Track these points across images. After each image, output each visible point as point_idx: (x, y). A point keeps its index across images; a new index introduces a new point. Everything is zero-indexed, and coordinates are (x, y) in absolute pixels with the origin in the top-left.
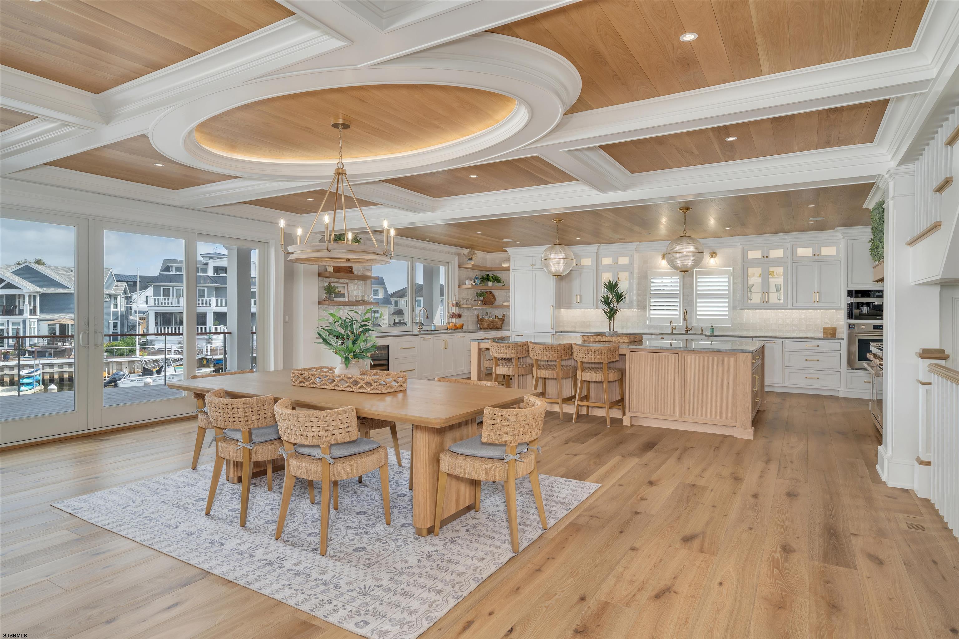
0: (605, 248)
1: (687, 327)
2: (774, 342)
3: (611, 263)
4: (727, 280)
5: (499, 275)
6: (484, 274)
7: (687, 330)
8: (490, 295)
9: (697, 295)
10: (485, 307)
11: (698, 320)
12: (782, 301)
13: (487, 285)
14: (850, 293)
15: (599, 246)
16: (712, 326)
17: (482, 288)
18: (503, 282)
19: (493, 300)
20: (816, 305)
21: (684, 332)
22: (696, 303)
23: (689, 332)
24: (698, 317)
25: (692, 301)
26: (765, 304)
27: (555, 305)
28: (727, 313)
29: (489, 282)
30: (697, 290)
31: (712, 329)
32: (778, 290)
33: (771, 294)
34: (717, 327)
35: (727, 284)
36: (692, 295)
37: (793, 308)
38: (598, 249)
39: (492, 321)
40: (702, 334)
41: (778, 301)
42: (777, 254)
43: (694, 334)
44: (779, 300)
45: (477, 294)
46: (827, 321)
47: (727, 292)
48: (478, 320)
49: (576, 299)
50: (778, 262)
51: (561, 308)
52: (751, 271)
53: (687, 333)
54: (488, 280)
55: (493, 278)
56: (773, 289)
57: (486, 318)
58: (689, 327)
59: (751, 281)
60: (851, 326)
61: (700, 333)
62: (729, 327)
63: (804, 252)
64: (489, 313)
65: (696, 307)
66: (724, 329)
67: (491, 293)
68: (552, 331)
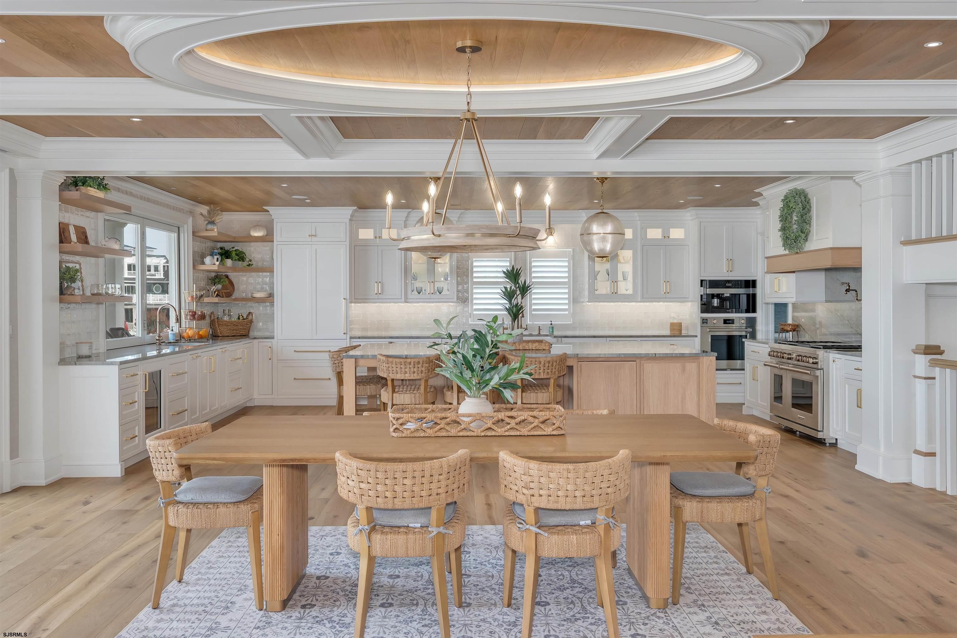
0: (415, 215)
4: (566, 264)
8: (227, 281)
11: (533, 317)
12: (630, 292)
13: (225, 264)
16: (551, 324)
19: (231, 289)
20: (666, 296)
22: (531, 294)
24: (533, 312)
26: (614, 296)
27: (348, 298)
28: (567, 307)
29: (228, 261)
30: (531, 277)
31: (552, 327)
32: (625, 278)
33: (619, 283)
34: (557, 325)
35: (566, 269)
37: (643, 300)
39: (235, 324)
40: (540, 334)
41: (626, 292)
43: (531, 335)
44: (627, 290)
45: (209, 279)
47: (567, 280)
49: (376, 288)
56: (620, 277)
58: (524, 326)
59: (597, 268)
60: (704, 321)
61: (537, 333)
62: (570, 325)
64: (227, 311)
65: (531, 299)
66: (563, 327)
67: (227, 277)
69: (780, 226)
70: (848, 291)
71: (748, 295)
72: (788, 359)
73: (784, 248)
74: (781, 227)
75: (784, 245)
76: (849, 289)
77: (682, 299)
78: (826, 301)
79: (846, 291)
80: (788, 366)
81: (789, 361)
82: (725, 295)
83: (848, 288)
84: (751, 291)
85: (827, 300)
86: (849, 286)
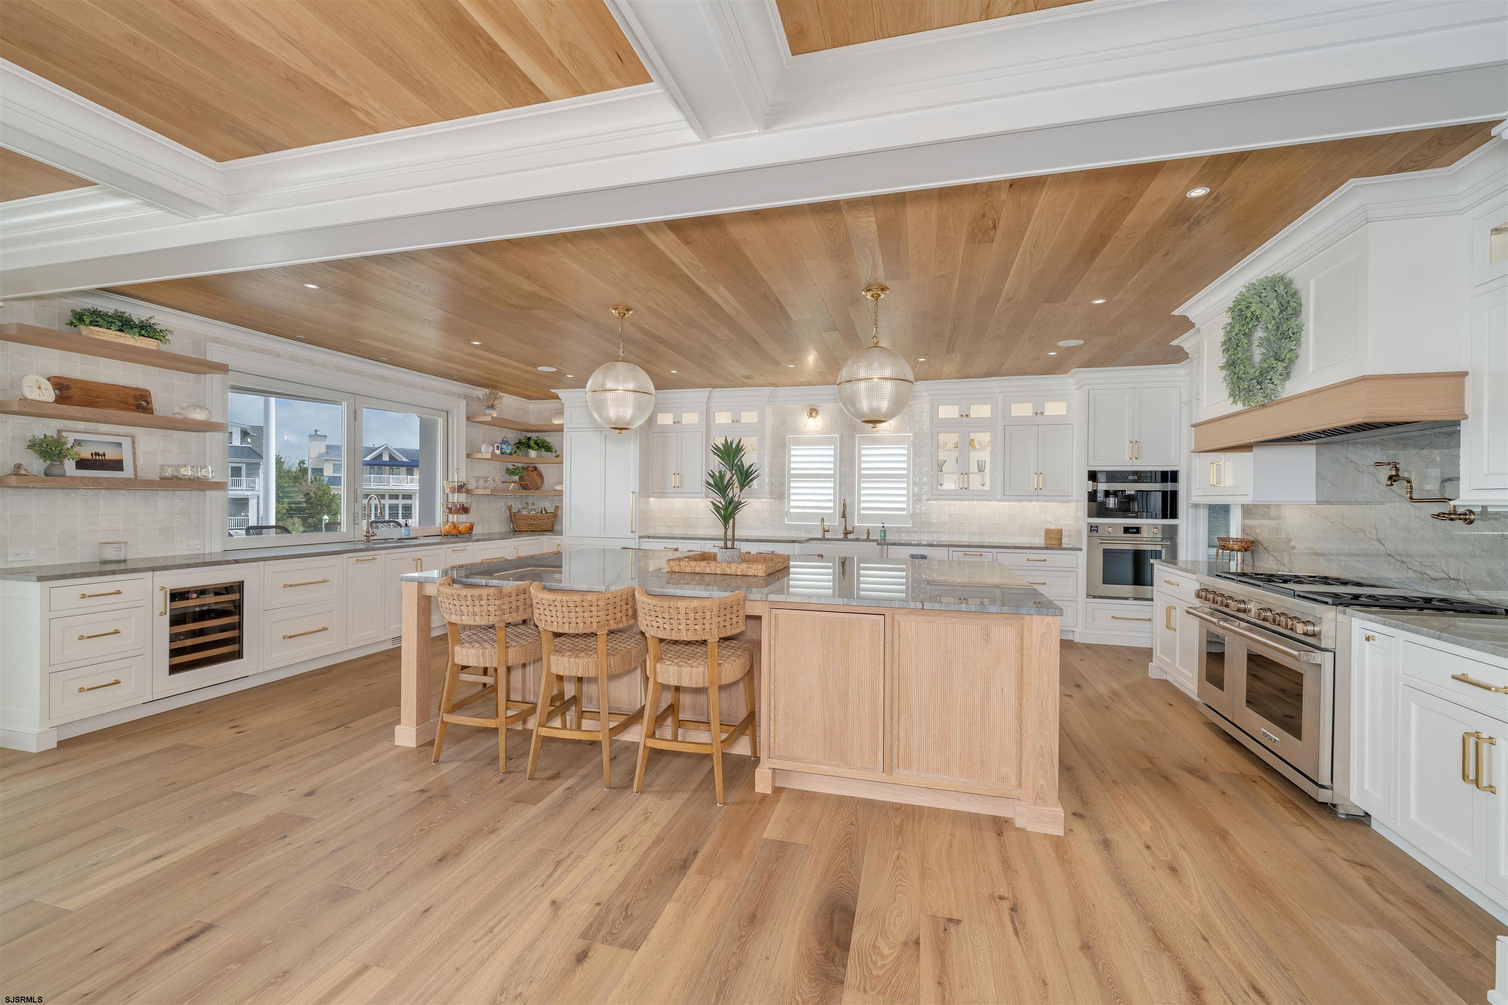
0: (721, 395)
1: (846, 527)
2: (981, 555)
3: (730, 421)
4: (905, 452)
5: (549, 438)
6: (522, 436)
7: (847, 534)
8: (535, 473)
9: (862, 476)
10: (525, 493)
11: (863, 518)
12: (987, 487)
13: (527, 455)
14: (1093, 476)
15: (711, 391)
16: (883, 527)
17: (519, 461)
18: (556, 451)
19: (539, 481)
20: (1039, 494)
21: (841, 536)
22: (860, 489)
23: (849, 536)
24: (862, 512)
25: (853, 486)
26: (964, 492)
27: (637, 491)
28: (904, 506)
29: (530, 450)
30: (860, 469)
31: (884, 531)
32: (981, 470)
33: (971, 476)
34: (890, 528)
35: (905, 459)
36: (854, 476)
37: (1005, 497)
38: (709, 398)
39: (534, 518)
40: (868, 540)
41: (981, 488)
42: (981, 411)
43: (857, 540)
44: (983, 485)
45: (508, 470)
46: (1049, 518)
47: (905, 472)
48: (511, 515)
49: (673, 481)
50: (982, 425)
51: (649, 497)
52: (943, 437)
53: (846, 539)
54: (529, 447)
55: (536, 443)
56: (974, 467)
57: (524, 512)
58: (849, 528)
59: (942, 456)
60: (1093, 529)
61: (865, 537)
62: (908, 528)
63: (1022, 410)
64: (530, 504)
65: (859, 495)
66: (899, 530)
67: (536, 468)
68: (633, 535)
69: (1225, 360)
70: (1395, 481)
71: (1164, 493)
72: (1239, 610)
73: (1232, 399)
74: (1227, 362)
75: (1232, 395)
76: (1397, 475)
77: (1064, 498)
78: (1319, 502)
79: (1390, 478)
80: (1239, 627)
81: (1241, 615)
82: (1128, 493)
83: (1394, 473)
84: (1169, 487)
85: (1320, 499)
86: (1397, 470)
